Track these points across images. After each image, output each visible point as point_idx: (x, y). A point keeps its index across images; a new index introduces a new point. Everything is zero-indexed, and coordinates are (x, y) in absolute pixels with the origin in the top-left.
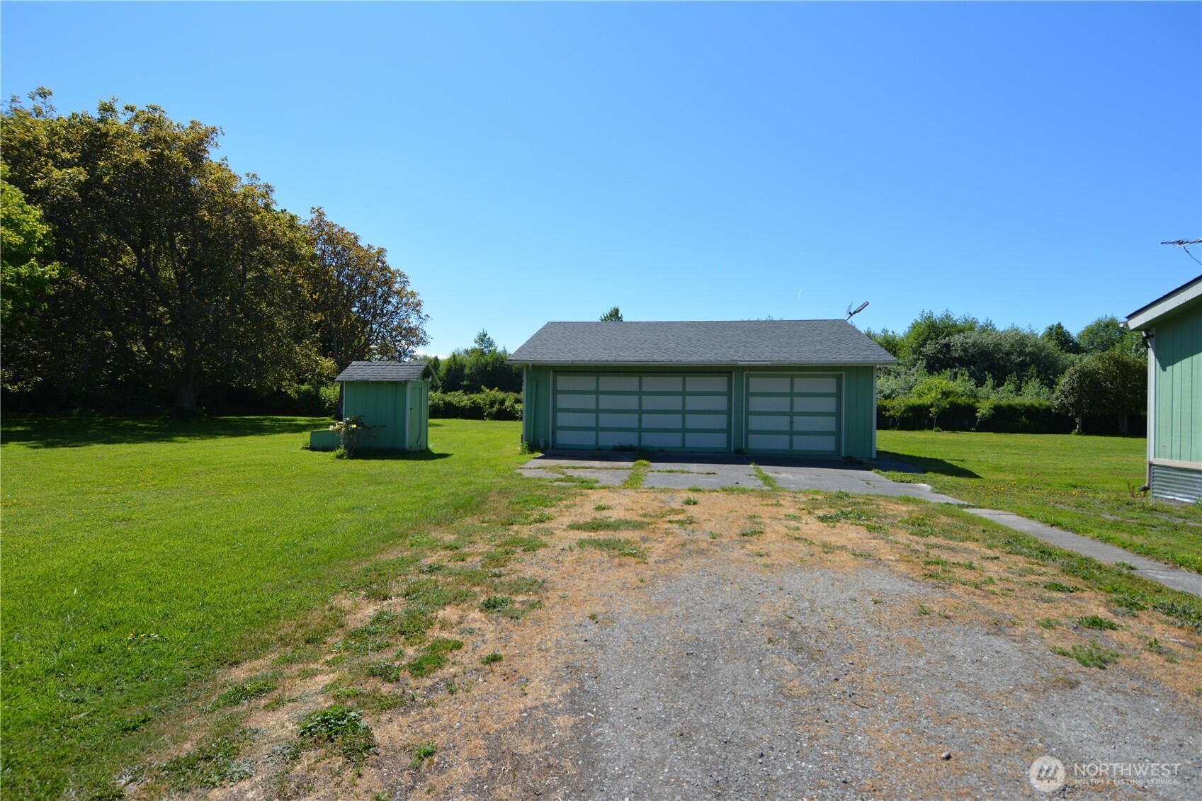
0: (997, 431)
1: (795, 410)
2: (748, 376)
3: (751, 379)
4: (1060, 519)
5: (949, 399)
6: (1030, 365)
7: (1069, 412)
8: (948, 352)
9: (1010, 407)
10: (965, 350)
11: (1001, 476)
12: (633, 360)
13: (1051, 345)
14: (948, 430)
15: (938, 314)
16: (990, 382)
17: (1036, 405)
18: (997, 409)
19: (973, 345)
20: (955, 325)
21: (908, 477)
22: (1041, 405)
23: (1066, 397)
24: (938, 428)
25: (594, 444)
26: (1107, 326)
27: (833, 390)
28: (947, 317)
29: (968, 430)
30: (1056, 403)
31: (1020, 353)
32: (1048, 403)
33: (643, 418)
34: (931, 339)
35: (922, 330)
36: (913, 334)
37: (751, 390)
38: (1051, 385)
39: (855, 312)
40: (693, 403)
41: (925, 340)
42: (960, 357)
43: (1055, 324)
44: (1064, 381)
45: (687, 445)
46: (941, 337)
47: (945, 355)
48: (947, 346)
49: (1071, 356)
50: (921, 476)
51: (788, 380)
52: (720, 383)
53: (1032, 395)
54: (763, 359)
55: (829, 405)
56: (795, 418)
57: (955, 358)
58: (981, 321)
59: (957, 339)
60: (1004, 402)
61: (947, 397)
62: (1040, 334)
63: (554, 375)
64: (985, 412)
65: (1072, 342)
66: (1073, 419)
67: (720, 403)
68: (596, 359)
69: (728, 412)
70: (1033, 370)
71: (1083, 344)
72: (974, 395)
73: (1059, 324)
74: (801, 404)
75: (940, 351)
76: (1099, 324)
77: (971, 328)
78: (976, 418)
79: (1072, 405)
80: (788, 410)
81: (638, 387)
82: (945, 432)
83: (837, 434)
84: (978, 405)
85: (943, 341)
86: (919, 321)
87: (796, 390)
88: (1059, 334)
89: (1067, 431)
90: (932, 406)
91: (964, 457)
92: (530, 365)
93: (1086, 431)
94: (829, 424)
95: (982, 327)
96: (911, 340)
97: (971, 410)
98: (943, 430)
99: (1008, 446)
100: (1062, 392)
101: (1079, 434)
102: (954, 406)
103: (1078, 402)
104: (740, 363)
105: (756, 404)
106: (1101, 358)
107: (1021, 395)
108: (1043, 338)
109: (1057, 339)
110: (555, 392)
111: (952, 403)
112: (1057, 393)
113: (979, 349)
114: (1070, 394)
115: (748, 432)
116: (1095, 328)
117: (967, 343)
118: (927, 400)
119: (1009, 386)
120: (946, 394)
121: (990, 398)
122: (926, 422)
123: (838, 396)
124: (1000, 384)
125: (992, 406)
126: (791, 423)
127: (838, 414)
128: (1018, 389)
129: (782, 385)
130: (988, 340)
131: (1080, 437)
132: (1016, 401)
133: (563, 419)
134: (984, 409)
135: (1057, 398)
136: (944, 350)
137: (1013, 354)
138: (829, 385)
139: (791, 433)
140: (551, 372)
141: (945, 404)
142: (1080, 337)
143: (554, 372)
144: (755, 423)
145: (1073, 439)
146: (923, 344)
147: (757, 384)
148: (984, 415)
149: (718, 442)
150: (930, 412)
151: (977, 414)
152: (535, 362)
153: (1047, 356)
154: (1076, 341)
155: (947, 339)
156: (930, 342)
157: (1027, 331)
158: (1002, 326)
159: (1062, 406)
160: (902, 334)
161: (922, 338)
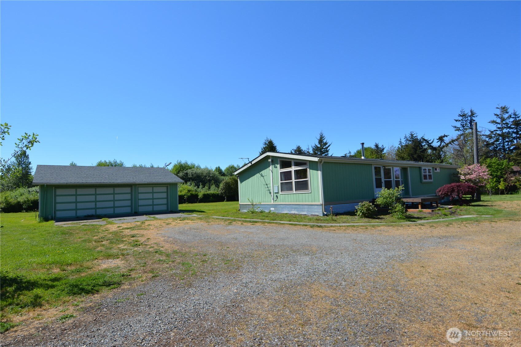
0: (205, 202)
1: (154, 197)
2: (138, 187)
3: (139, 188)
4: (224, 215)
5: (190, 193)
6: (212, 180)
7: (223, 195)
8: (187, 176)
9: (208, 194)
10: (192, 175)
11: (210, 211)
12: (94, 182)
13: (217, 173)
14: (190, 203)
15: (183, 162)
16: (201, 186)
17: (215, 193)
18: (204, 195)
19: (195, 173)
20: (188, 166)
21: (190, 213)
22: (216, 193)
23: (222, 190)
24: (187, 203)
25: (75, 215)
26: (232, 168)
27: (166, 191)
28: (186, 163)
29: (196, 202)
30: (220, 192)
31: (209, 176)
32: (218, 193)
33: (97, 204)
34: (181, 171)
35: (178, 167)
36: (175, 169)
37: (139, 192)
38: (218, 186)
39: (167, 165)
40: (117, 197)
41: (179, 171)
42: (191, 177)
43: (218, 167)
44: (221, 185)
45: (115, 212)
46: (184, 170)
47: (186, 176)
48: (187, 173)
49: (223, 177)
50: (193, 213)
51: (152, 188)
52: (128, 190)
53: (213, 190)
54: (143, 181)
55: (165, 195)
56: (154, 200)
57: (189, 178)
58: (196, 165)
59: (189, 171)
60: (206, 193)
61: (189, 192)
62: (214, 170)
63: (54, 189)
64: (201, 196)
65: (223, 172)
66: (224, 197)
67: (128, 196)
68: (77, 182)
69: (131, 200)
70: (213, 181)
71: (226, 173)
72: (196, 191)
73: (219, 167)
74: (156, 196)
75: (184, 176)
76: (229, 167)
77: (194, 167)
78: (198, 198)
79: (224, 193)
80: (152, 198)
81: (95, 192)
82: (190, 204)
83: (167, 204)
84: (199, 194)
85: (185, 172)
86: (176, 164)
87: (154, 191)
88: (219, 170)
89: (223, 201)
90: (185, 195)
91: (200, 209)
92: (45, 185)
93: (228, 200)
94: (165, 201)
95: (197, 167)
96: (174, 171)
97: (197, 196)
98: (189, 203)
99: (209, 205)
100: (221, 189)
101: (226, 201)
102: (192, 194)
103: (225, 192)
104: (136, 183)
105: (141, 196)
106: (230, 178)
107: (210, 190)
108: (214, 171)
109: (218, 171)
110: (56, 196)
111: (191, 194)
112: (220, 189)
113: (196, 175)
114: (223, 189)
115: (139, 206)
116: (229, 168)
117: (193, 173)
118: (183, 193)
119: (206, 187)
120: (189, 191)
121: (202, 192)
122: (183, 201)
123: (167, 192)
124: (204, 187)
125: (203, 194)
126: (153, 202)
127: (167, 198)
128: (209, 188)
129: (149, 190)
130: (199, 171)
131: (226, 202)
132: (209, 192)
133: (59, 207)
134: (200, 195)
135: (220, 191)
136: (186, 175)
137: (207, 176)
138: (164, 189)
139: (153, 205)
140: (54, 187)
141: (189, 194)
142: (225, 171)
143: (55, 187)
144: (141, 203)
145: (225, 203)
146: (178, 173)
147: (141, 190)
148: (200, 197)
149: (128, 210)
150: (184, 197)
151: (199, 197)
152: (48, 184)
153: (216, 177)
154: (224, 172)
155: (186, 171)
156: (181, 172)
157: (210, 169)
158: (203, 167)
159: (222, 193)
160: (170, 169)
161: (178, 170)
